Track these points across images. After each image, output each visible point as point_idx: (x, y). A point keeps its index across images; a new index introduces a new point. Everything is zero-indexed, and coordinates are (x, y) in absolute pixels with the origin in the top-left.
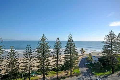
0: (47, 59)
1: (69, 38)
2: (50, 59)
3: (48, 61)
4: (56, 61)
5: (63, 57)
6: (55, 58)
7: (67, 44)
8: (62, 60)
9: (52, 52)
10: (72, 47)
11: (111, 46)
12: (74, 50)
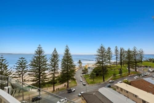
0: (43, 72)
1: (66, 51)
2: (46, 72)
3: (44, 74)
4: (52, 73)
5: (60, 70)
6: (52, 71)
7: (64, 57)
8: (59, 73)
9: (48, 65)
10: (69, 60)
11: (102, 58)
12: (71, 63)
